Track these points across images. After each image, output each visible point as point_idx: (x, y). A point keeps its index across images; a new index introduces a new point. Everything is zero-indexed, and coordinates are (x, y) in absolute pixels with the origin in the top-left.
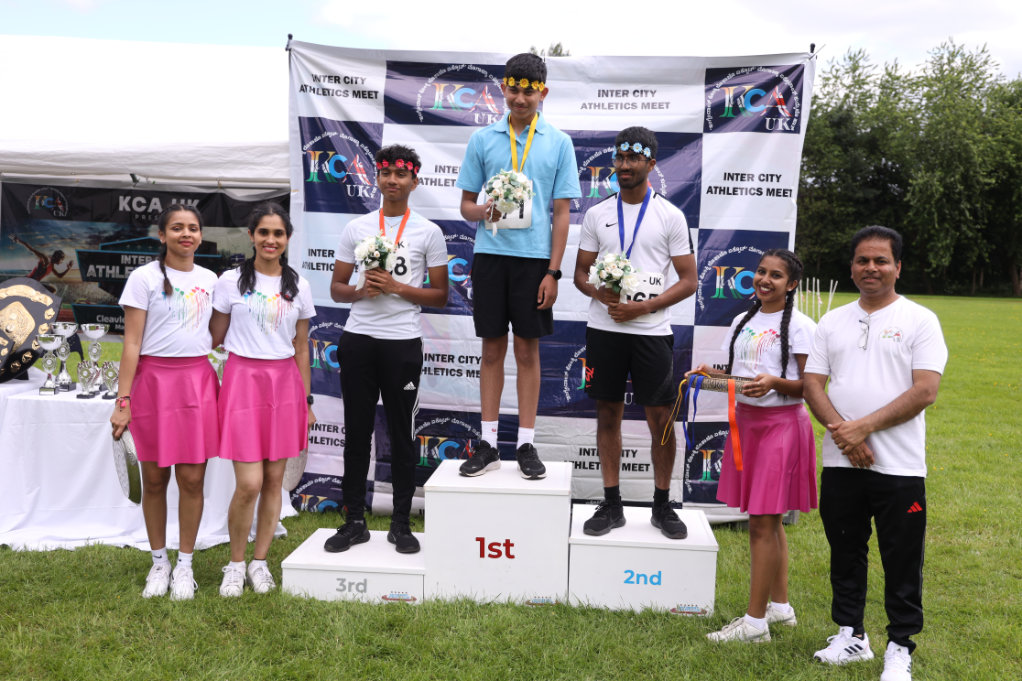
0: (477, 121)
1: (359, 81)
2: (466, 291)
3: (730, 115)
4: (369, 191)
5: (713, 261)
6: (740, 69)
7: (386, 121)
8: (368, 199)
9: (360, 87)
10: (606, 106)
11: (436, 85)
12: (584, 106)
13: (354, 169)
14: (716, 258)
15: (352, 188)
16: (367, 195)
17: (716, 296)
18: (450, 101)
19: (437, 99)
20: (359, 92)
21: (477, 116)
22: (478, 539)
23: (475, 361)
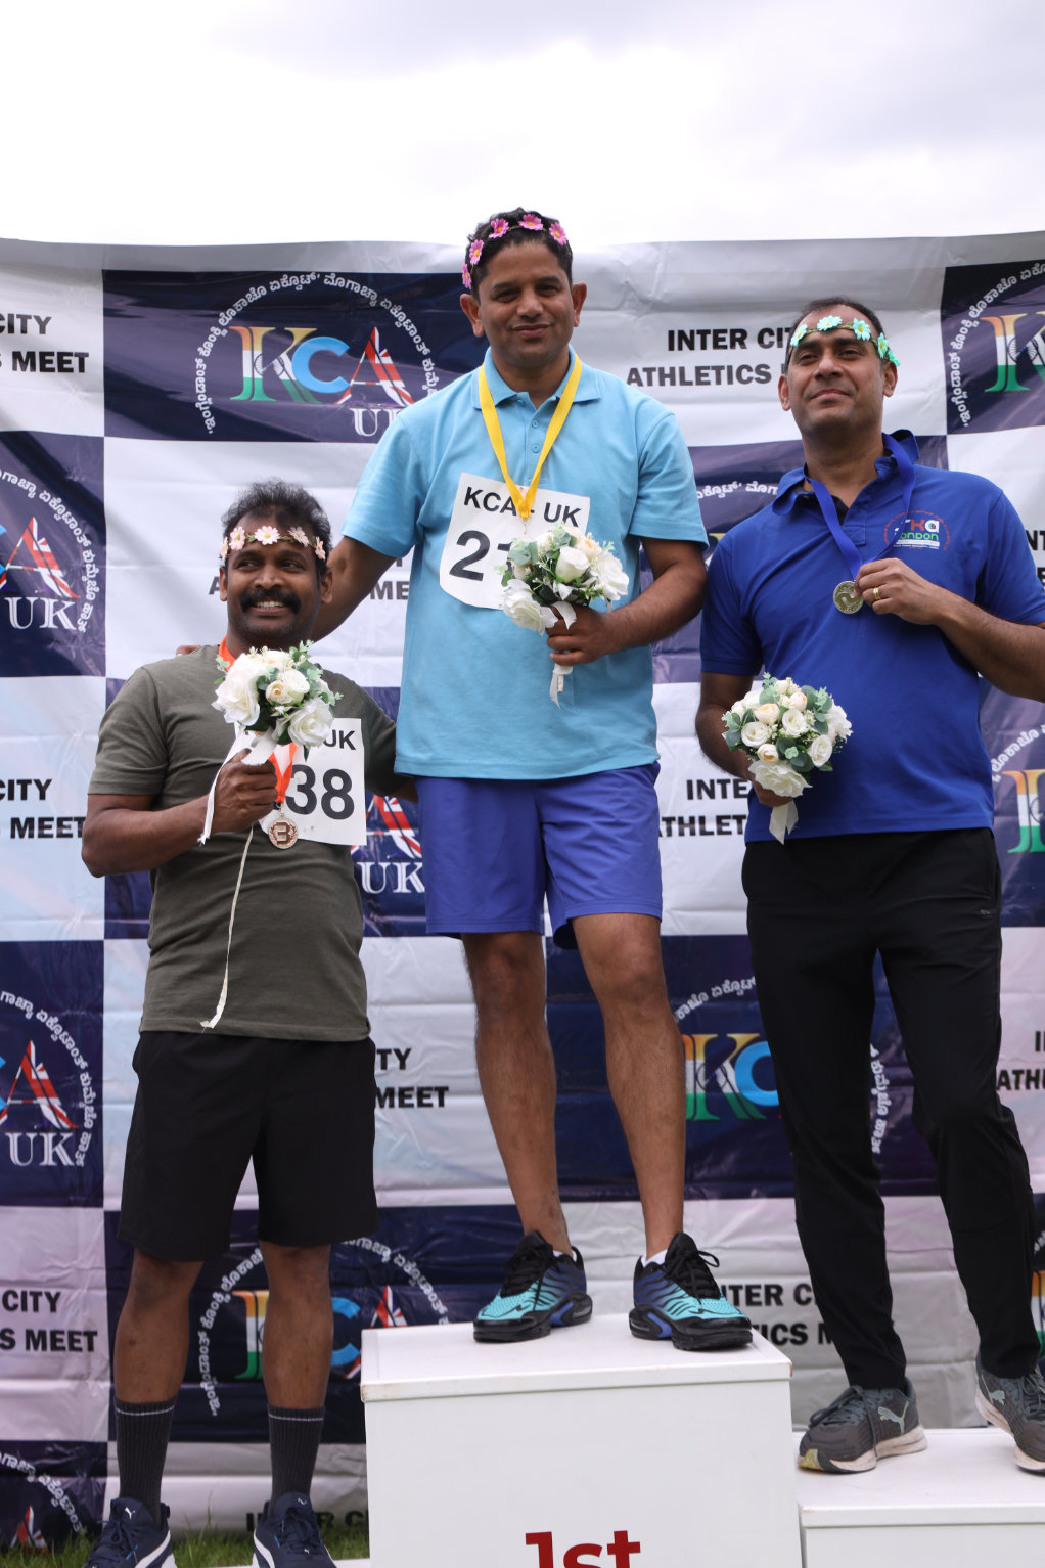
0: (359, 429)
1: (32, 325)
2: (358, 873)
3: (1015, 386)
4: (73, 614)
5: (1003, 759)
6: (1029, 265)
7: (109, 432)
8: (71, 637)
9: (34, 341)
10: (690, 376)
11: (240, 329)
12: (634, 377)
13: (26, 557)
14: (1011, 750)
15: (23, 607)
16: (67, 624)
17: (1021, 848)
18: (284, 377)
19: (247, 373)
20: (31, 355)
21: (358, 413)
22: (531, 1539)
23: (393, 1062)
